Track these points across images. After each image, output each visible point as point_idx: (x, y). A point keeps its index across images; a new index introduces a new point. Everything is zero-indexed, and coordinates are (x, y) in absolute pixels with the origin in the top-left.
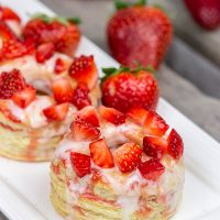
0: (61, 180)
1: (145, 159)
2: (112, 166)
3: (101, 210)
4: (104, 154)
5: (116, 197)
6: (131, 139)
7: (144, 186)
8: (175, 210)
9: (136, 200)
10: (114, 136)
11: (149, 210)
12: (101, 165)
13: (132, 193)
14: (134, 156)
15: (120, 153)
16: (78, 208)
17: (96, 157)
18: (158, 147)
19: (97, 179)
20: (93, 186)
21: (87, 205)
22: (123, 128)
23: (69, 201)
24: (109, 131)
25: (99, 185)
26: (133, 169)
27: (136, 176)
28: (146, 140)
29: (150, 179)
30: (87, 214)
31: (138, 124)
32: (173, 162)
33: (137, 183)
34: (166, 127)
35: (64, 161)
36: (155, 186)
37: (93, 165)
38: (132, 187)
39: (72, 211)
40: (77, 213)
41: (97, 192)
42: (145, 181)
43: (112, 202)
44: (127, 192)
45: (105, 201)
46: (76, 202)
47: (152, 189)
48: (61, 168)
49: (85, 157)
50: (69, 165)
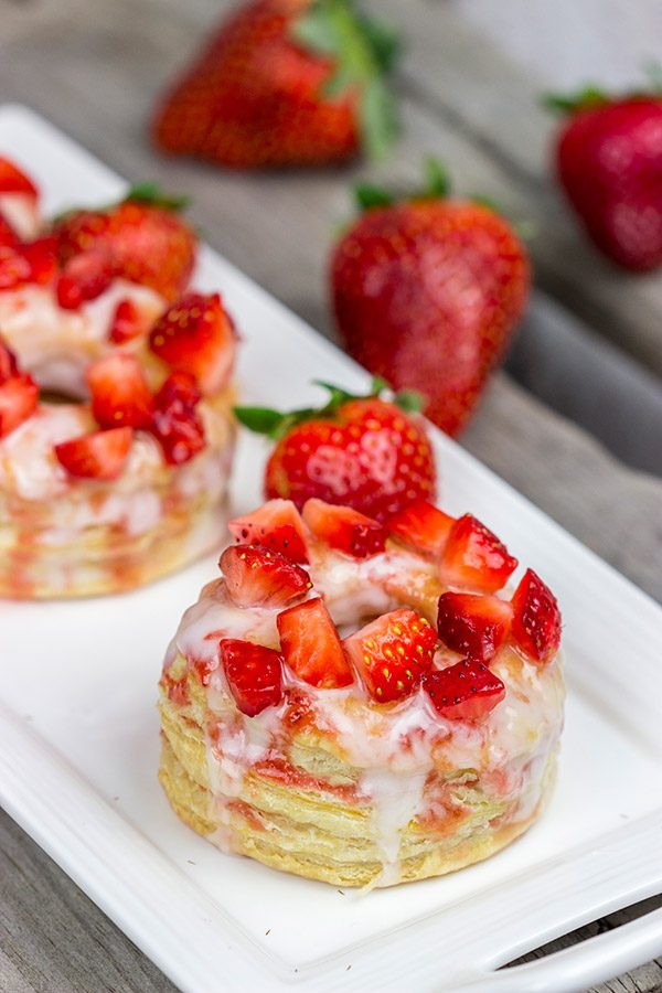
0: (192, 724)
1: (444, 660)
2: (344, 680)
3: (310, 814)
4: (322, 644)
5: (358, 774)
6: (401, 600)
7: (442, 741)
8: (535, 814)
9: (417, 783)
10: (353, 590)
11: (457, 813)
12: (314, 679)
13: (404, 763)
14: (410, 650)
15: (370, 643)
16: (241, 808)
17: (297, 654)
18: (483, 623)
19: (299, 720)
20: (288, 743)
21: (270, 797)
22: (378, 565)
23: (216, 785)
24: (335, 575)
25: (305, 738)
26: (409, 690)
27: (417, 712)
28: (449, 603)
29: (459, 719)
30: (269, 826)
31: (425, 555)
32: (529, 669)
33: (421, 732)
34: (509, 564)
35: (202, 668)
36: (474, 743)
37: (288, 678)
38: (407, 745)
39: (225, 817)
40: (241, 825)
41: (300, 759)
42: (443, 726)
43: (347, 791)
44: (392, 758)
45: (324, 786)
46: (237, 790)
47: (465, 751)
48: (194, 687)
49: (265, 654)
50: (217, 680)
